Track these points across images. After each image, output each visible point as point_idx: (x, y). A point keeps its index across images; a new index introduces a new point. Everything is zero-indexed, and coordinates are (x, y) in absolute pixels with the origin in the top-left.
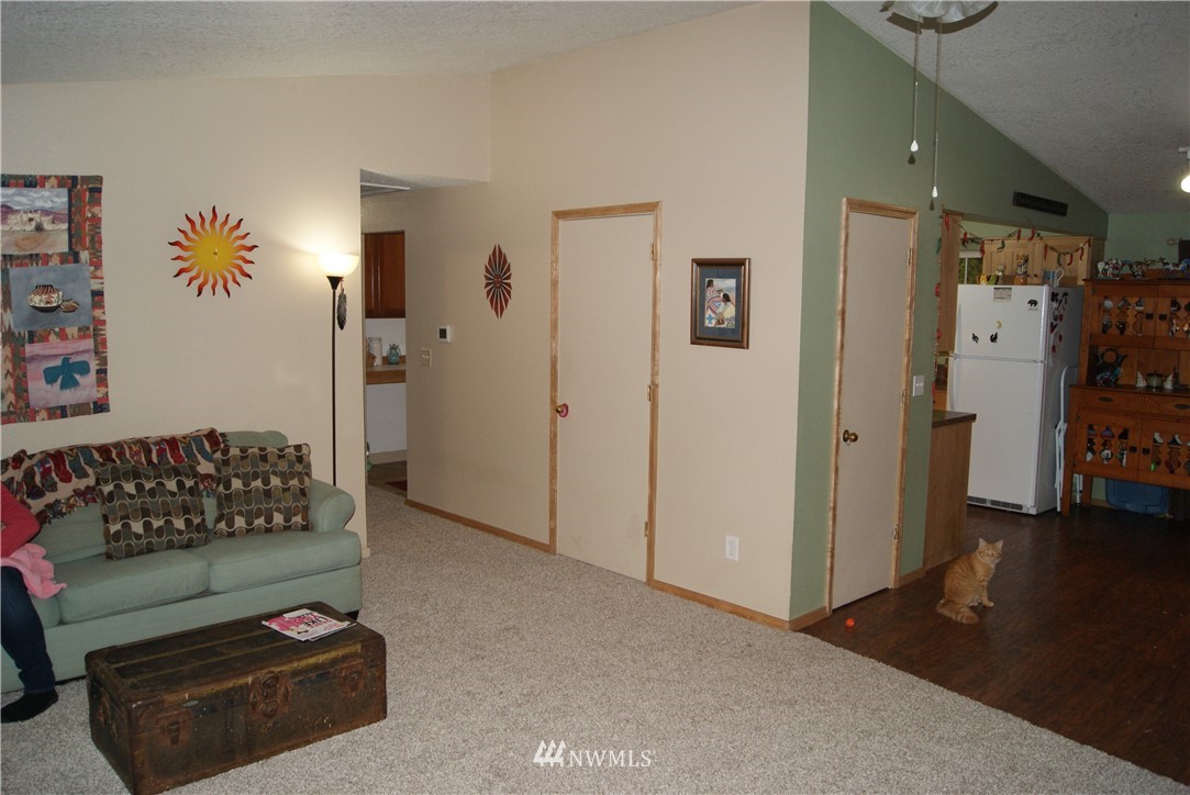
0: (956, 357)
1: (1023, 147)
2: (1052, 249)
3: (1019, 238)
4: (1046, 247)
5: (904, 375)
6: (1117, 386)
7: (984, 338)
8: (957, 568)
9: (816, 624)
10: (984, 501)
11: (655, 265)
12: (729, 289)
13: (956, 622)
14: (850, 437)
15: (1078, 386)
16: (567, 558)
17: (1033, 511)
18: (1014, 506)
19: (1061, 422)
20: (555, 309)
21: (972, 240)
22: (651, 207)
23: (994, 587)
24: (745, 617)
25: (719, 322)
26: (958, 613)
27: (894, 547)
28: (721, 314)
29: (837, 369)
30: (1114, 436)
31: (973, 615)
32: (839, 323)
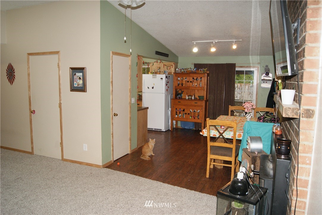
0: (144, 93)
1: (157, 40)
2: (165, 65)
3: (157, 62)
4: (164, 65)
5: (129, 98)
6: (182, 99)
7: (151, 88)
8: (145, 147)
9: (109, 165)
10: (152, 129)
11: (59, 69)
12: (80, 76)
13: (145, 160)
14: (116, 115)
15: (173, 99)
16: (37, 155)
17: (164, 131)
18: (160, 129)
19: (170, 108)
20: (29, 82)
21: (146, 63)
22: (57, 53)
23: (154, 150)
24: (90, 166)
25: (78, 85)
26: (146, 158)
27: (129, 143)
28: (79, 83)
29: (111, 97)
30: (181, 111)
31: (149, 158)
32: (111, 85)
